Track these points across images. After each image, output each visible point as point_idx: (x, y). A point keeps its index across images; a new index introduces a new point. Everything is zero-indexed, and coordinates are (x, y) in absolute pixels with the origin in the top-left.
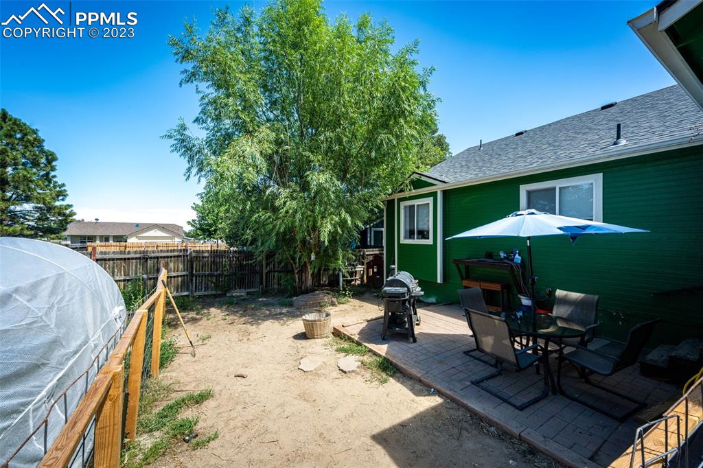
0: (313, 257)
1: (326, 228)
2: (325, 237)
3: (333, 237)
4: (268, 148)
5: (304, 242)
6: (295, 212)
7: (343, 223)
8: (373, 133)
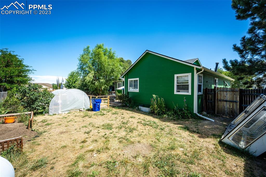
0: (101, 92)
1: (103, 87)
2: (103, 89)
3: (104, 89)
4: (93, 75)
5: (99, 90)
6: (98, 85)
7: (105, 87)
8: (110, 74)
